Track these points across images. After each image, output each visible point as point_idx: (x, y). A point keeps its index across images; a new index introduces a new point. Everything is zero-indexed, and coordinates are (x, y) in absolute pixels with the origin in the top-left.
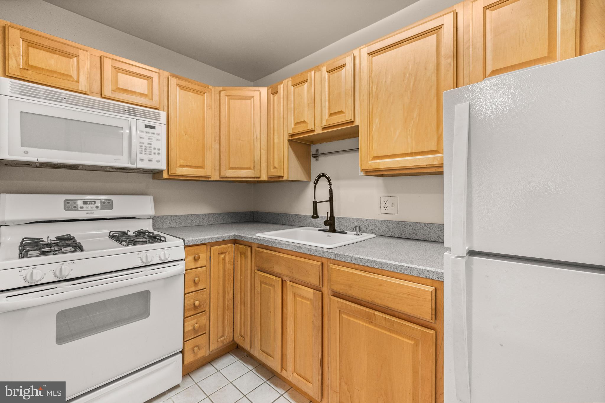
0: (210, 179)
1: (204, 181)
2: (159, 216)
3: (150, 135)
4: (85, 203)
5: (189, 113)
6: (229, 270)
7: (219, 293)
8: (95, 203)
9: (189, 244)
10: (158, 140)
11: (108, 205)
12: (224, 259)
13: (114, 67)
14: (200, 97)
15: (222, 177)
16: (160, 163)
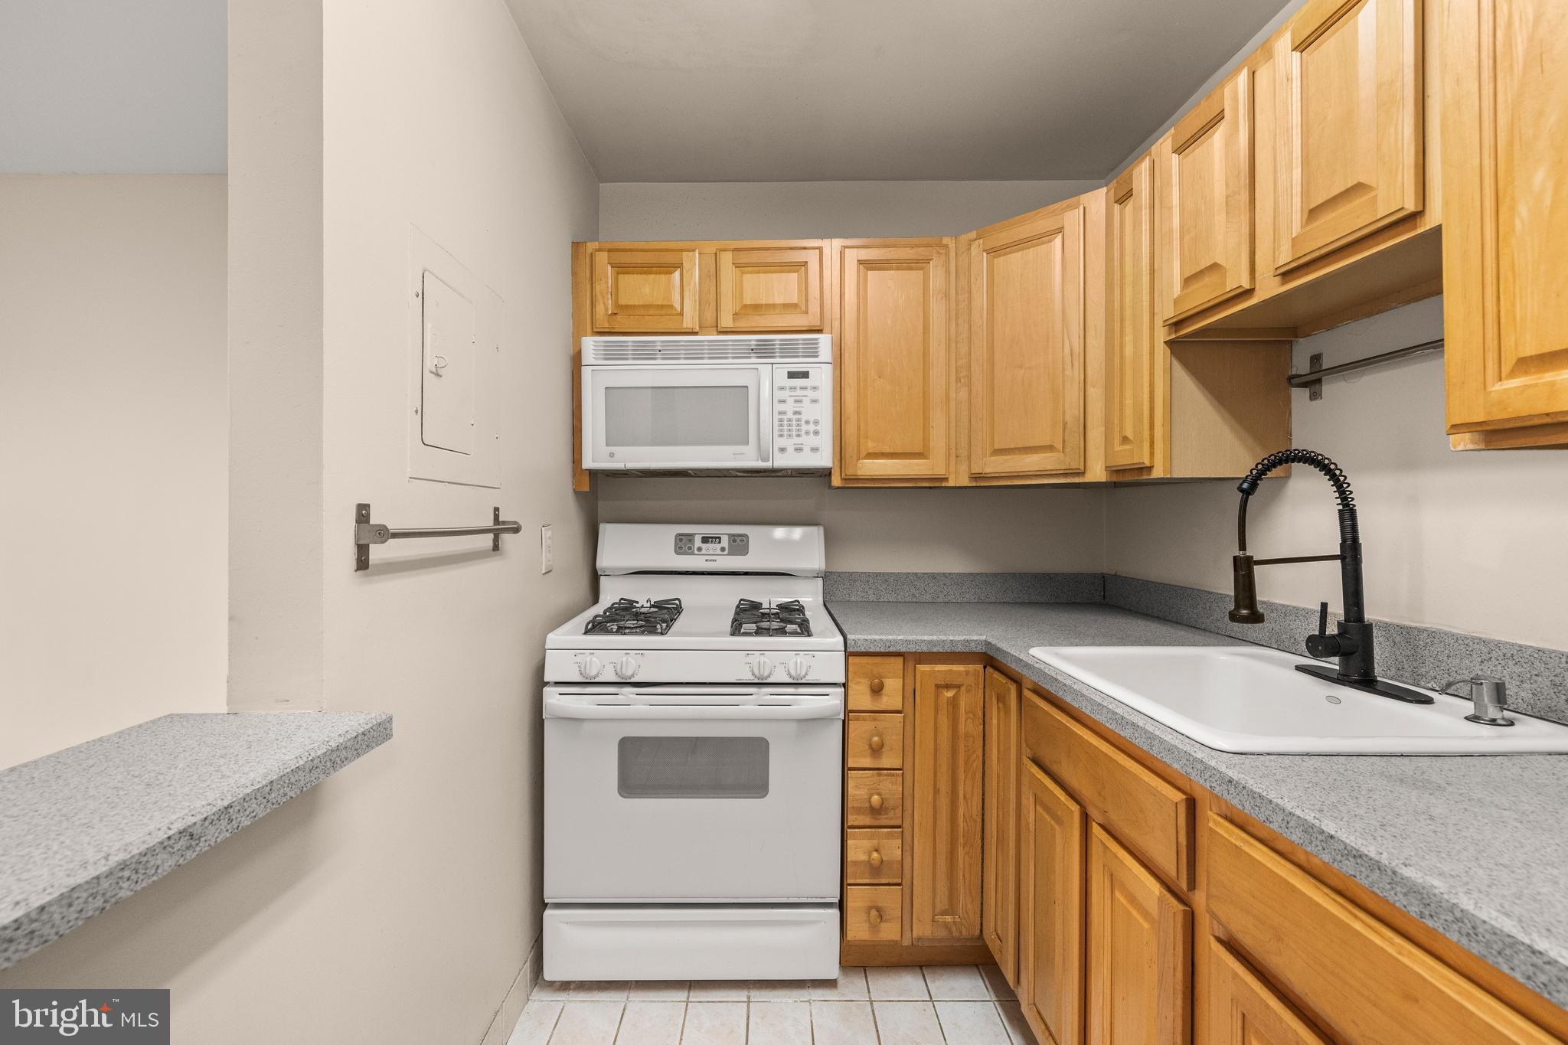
0: (944, 485)
1: (931, 489)
2: (842, 573)
3: (799, 392)
4: (705, 540)
5: (889, 322)
6: (967, 736)
7: (936, 791)
8: (720, 542)
9: (856, 650)
10: (814, 401)
11: (739, 545)
12: (954, 703)
13: (737, 265)
14: (916, 276)
15: (975, 477)
16: (819, 453)
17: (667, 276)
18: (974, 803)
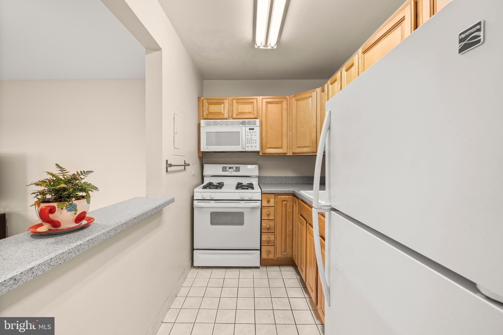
0: (286, 155)
1: (283, 156)
2: (263, 176)
3: (252, 133)
4: (229, 168)
5: (273, 116)
6: (289, 212)
7: (282, 225)
8: (233, 169)
9: (264, 192)
10: (255, 135)
11: (238, 169)
12: (286, 205)
13: (237, 103)
14: (280, 105)
15: (294, 153)
16: (256, 147)
17: (220, 105)
18: (291, 227)
